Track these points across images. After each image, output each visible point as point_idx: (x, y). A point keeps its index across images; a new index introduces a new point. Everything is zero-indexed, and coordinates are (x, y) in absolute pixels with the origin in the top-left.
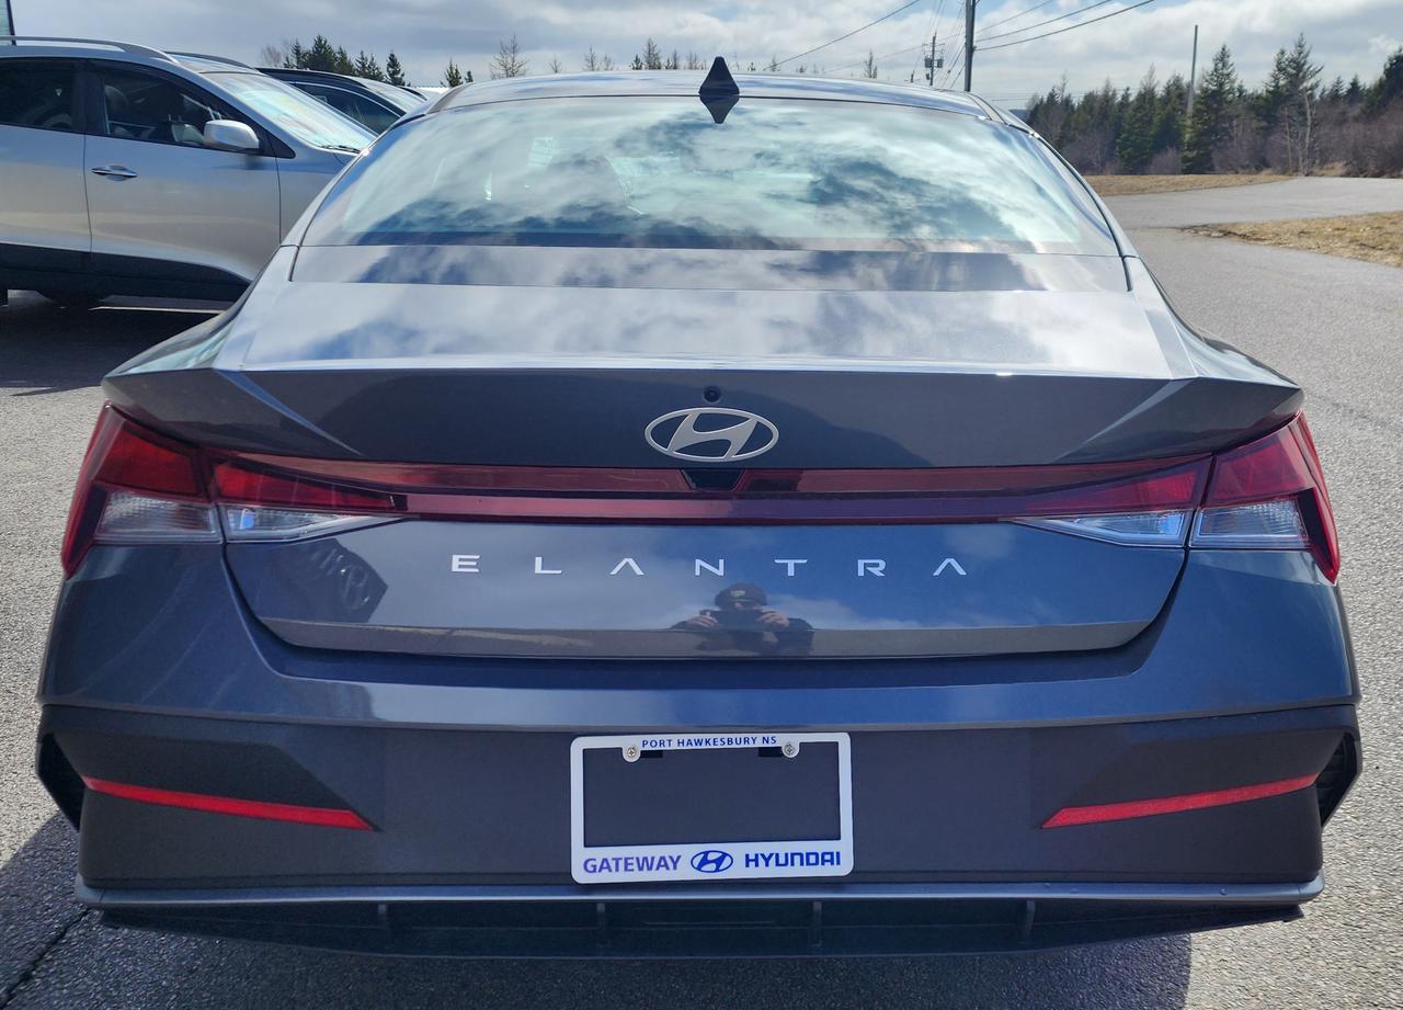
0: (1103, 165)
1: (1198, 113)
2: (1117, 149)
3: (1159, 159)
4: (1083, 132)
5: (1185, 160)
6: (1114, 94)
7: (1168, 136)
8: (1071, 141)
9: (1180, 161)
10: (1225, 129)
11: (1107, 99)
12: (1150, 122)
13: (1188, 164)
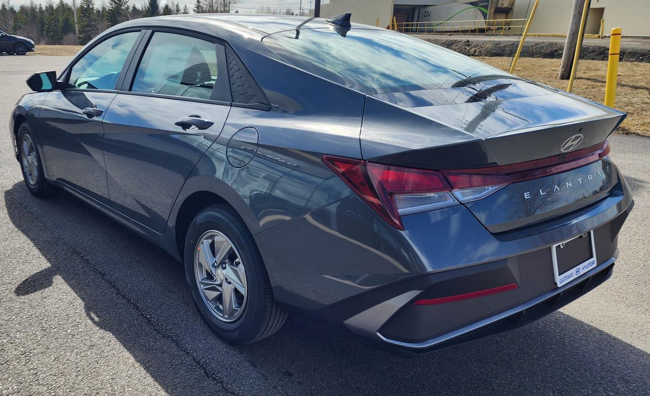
0: (39, 39)
1: (80, 18)
2: (45, 32)
3: (66, 38)
4: (25, 24)
5: (79, 38)
6: (36, 7)
7: (68, 28)
8: (20, 28)
9: (77, 39)
10: (94, 25)
11: (33, 9)
12: (58, 21)
13: (81, 40)
